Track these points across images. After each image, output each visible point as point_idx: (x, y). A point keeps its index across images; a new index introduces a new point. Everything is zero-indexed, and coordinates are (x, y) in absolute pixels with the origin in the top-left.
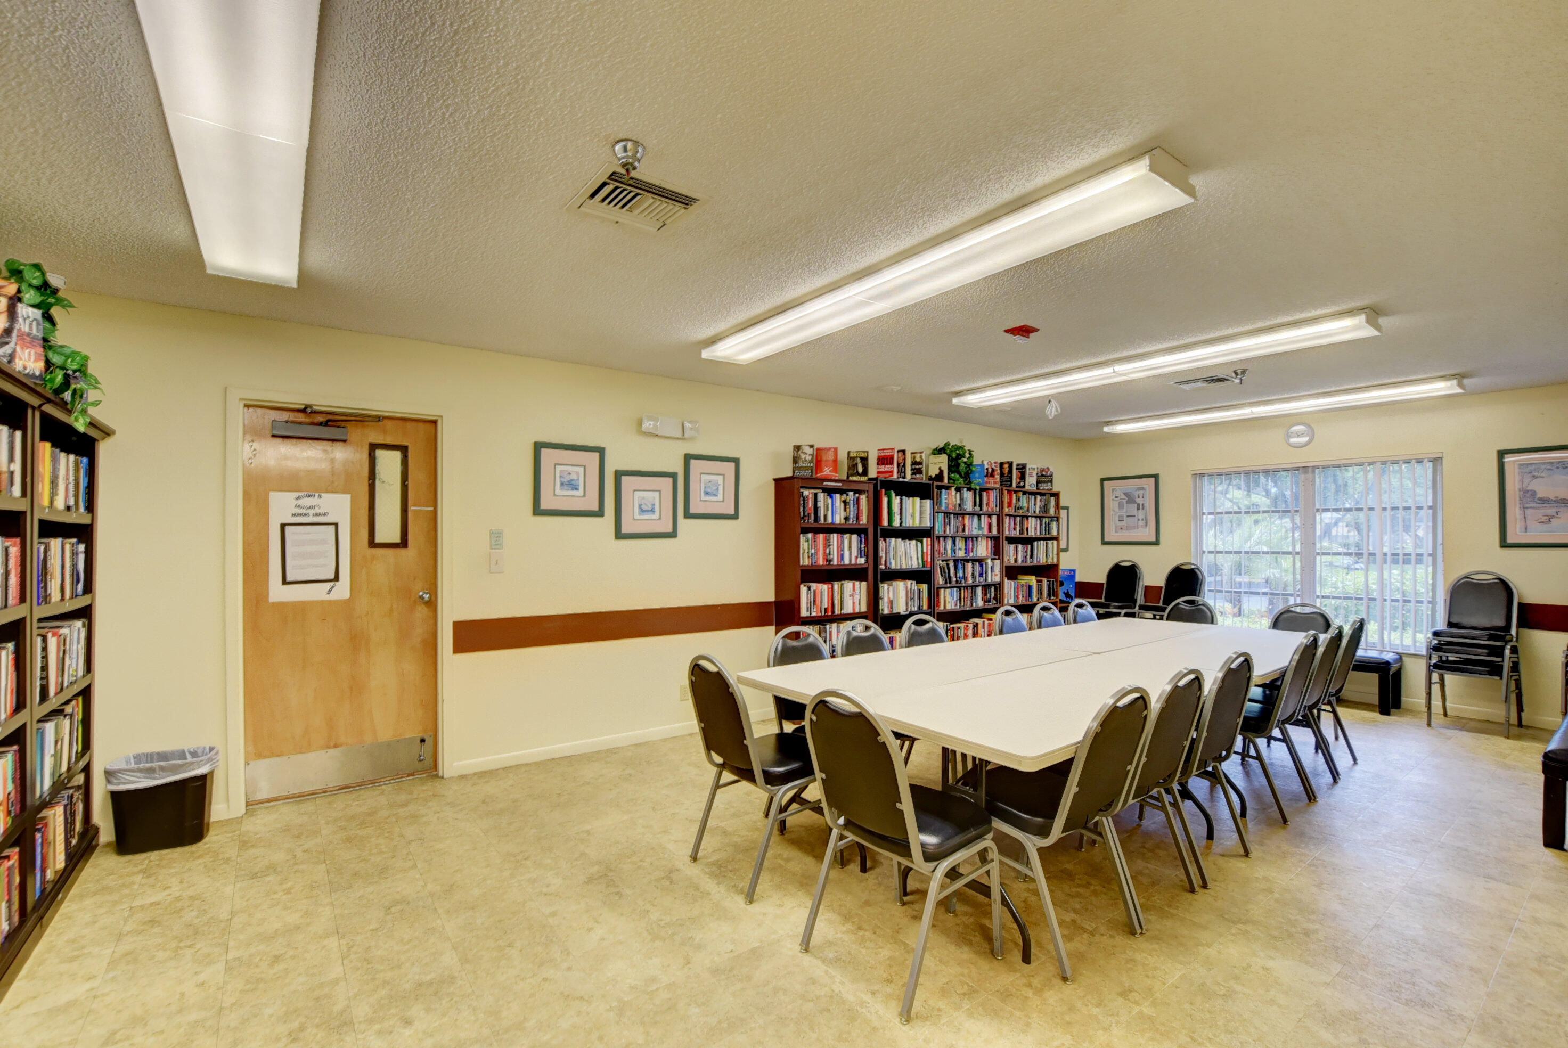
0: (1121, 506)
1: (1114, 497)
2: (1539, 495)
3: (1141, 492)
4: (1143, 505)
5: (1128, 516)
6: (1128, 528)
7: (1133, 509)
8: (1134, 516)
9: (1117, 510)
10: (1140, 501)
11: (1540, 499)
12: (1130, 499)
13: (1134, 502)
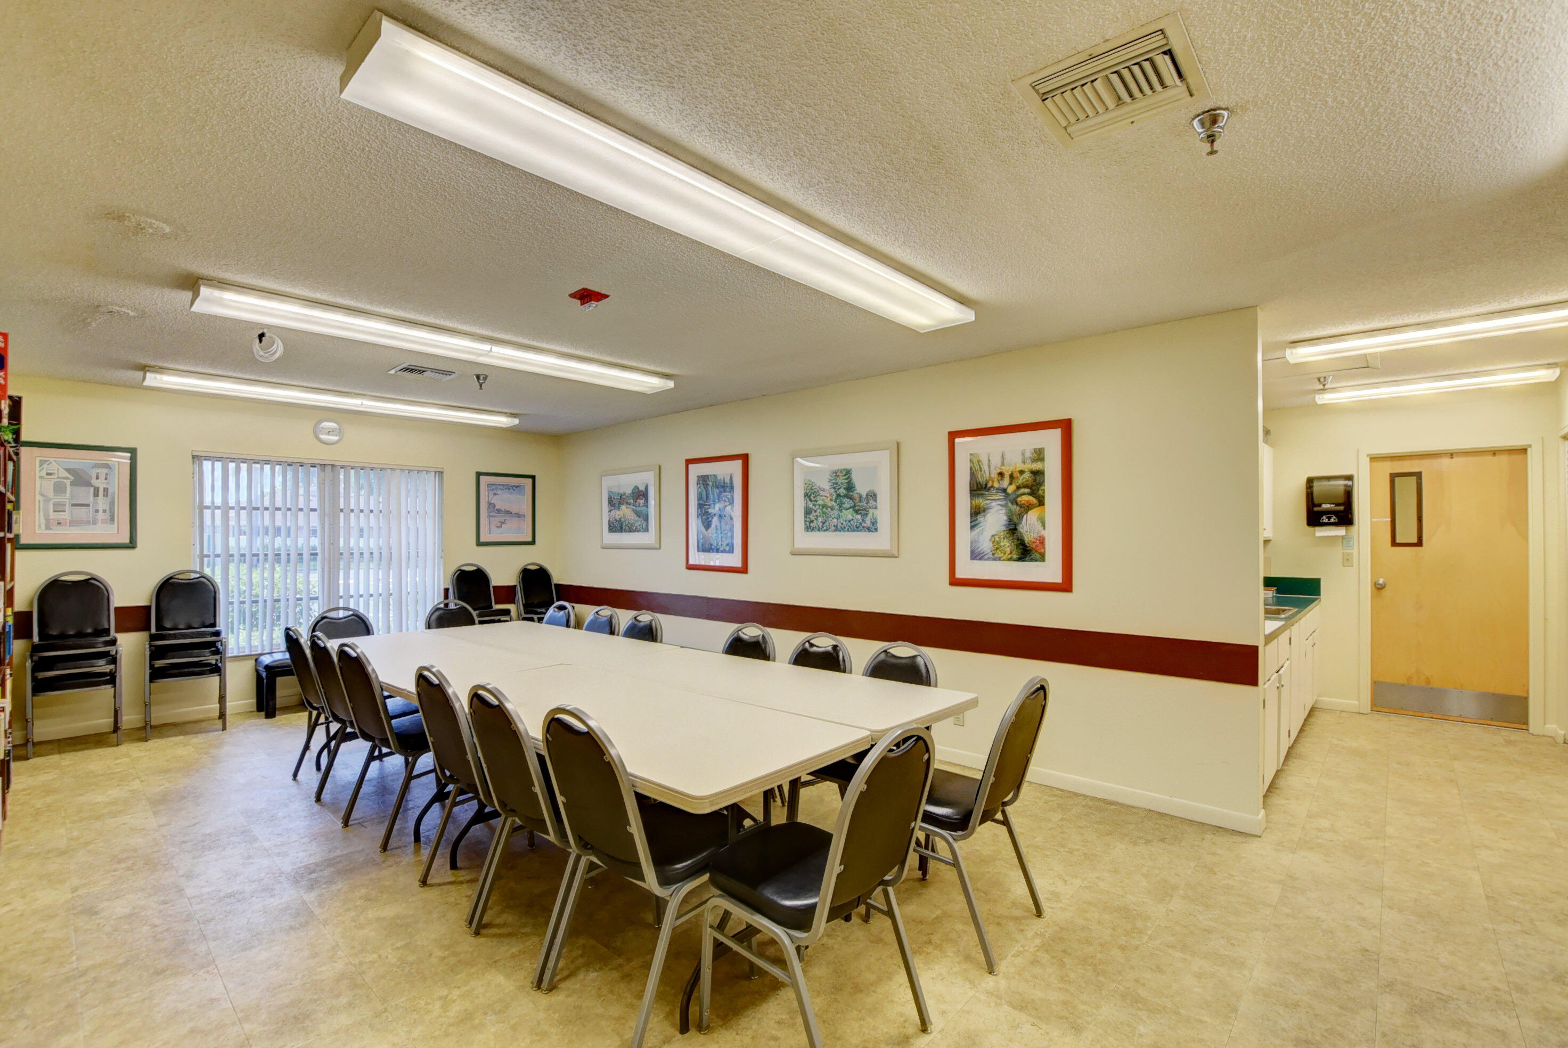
0: (59, 488)
1: (44, 473)
2: (497, 507)
3: (103, 471)
4: (106, 490)
5: (73, 505)
6: (73, 523)
7: (85, 495)
8: (88, 505)
9: (51, 494)
10: (101, 484)
11: (497, 510)
12: (80, 479)
13: (88, 484)
